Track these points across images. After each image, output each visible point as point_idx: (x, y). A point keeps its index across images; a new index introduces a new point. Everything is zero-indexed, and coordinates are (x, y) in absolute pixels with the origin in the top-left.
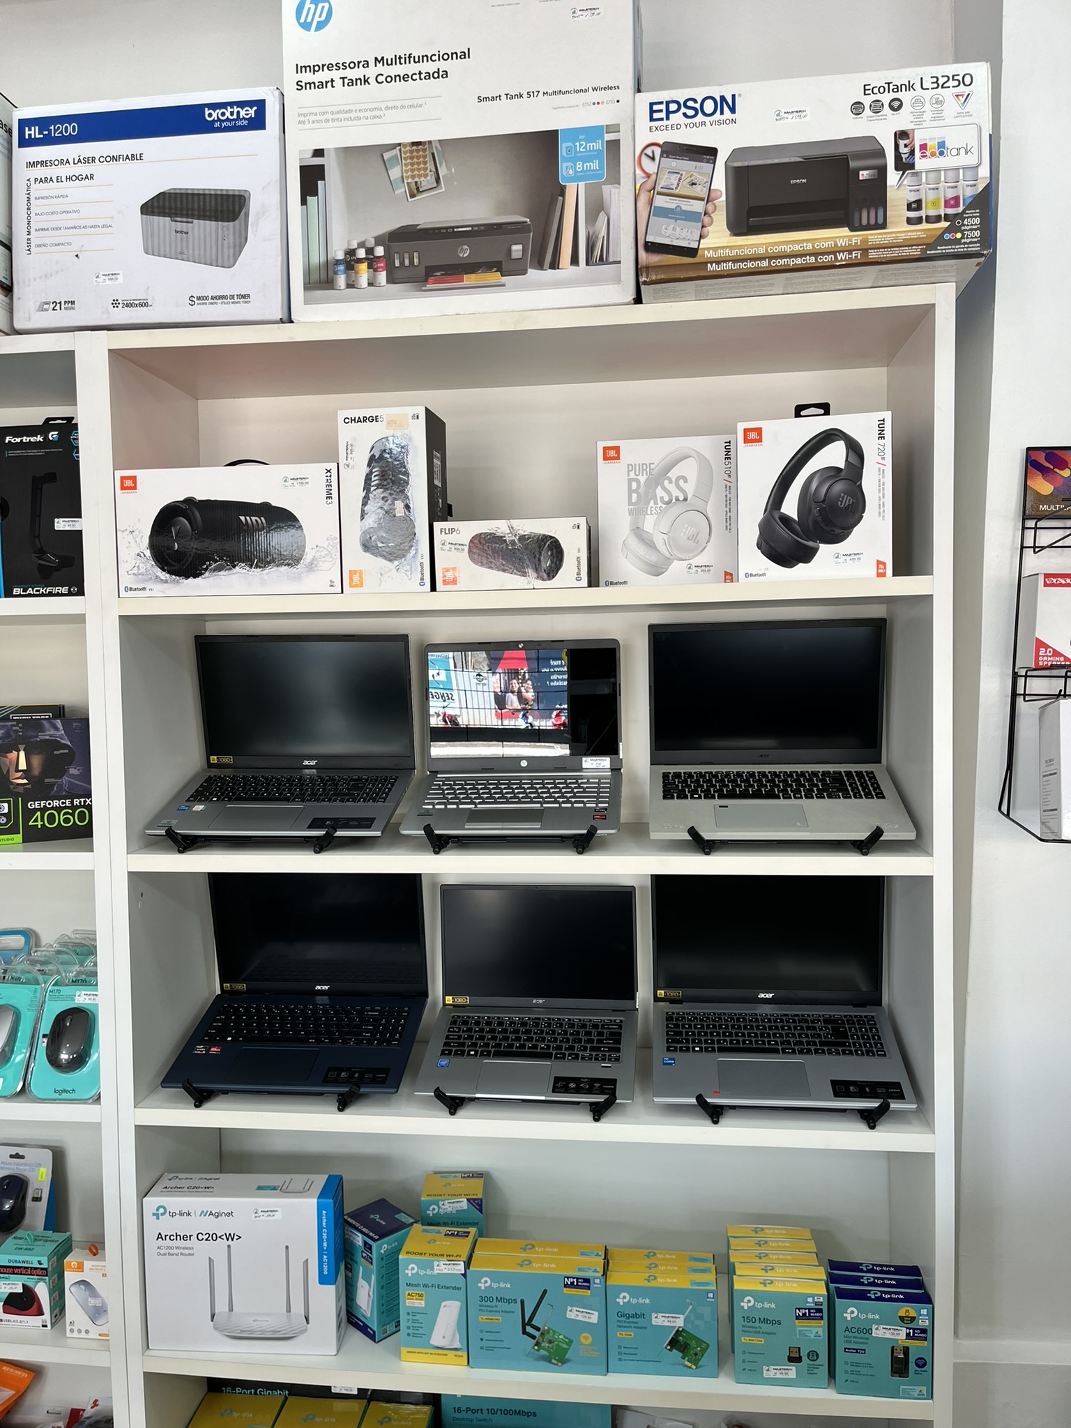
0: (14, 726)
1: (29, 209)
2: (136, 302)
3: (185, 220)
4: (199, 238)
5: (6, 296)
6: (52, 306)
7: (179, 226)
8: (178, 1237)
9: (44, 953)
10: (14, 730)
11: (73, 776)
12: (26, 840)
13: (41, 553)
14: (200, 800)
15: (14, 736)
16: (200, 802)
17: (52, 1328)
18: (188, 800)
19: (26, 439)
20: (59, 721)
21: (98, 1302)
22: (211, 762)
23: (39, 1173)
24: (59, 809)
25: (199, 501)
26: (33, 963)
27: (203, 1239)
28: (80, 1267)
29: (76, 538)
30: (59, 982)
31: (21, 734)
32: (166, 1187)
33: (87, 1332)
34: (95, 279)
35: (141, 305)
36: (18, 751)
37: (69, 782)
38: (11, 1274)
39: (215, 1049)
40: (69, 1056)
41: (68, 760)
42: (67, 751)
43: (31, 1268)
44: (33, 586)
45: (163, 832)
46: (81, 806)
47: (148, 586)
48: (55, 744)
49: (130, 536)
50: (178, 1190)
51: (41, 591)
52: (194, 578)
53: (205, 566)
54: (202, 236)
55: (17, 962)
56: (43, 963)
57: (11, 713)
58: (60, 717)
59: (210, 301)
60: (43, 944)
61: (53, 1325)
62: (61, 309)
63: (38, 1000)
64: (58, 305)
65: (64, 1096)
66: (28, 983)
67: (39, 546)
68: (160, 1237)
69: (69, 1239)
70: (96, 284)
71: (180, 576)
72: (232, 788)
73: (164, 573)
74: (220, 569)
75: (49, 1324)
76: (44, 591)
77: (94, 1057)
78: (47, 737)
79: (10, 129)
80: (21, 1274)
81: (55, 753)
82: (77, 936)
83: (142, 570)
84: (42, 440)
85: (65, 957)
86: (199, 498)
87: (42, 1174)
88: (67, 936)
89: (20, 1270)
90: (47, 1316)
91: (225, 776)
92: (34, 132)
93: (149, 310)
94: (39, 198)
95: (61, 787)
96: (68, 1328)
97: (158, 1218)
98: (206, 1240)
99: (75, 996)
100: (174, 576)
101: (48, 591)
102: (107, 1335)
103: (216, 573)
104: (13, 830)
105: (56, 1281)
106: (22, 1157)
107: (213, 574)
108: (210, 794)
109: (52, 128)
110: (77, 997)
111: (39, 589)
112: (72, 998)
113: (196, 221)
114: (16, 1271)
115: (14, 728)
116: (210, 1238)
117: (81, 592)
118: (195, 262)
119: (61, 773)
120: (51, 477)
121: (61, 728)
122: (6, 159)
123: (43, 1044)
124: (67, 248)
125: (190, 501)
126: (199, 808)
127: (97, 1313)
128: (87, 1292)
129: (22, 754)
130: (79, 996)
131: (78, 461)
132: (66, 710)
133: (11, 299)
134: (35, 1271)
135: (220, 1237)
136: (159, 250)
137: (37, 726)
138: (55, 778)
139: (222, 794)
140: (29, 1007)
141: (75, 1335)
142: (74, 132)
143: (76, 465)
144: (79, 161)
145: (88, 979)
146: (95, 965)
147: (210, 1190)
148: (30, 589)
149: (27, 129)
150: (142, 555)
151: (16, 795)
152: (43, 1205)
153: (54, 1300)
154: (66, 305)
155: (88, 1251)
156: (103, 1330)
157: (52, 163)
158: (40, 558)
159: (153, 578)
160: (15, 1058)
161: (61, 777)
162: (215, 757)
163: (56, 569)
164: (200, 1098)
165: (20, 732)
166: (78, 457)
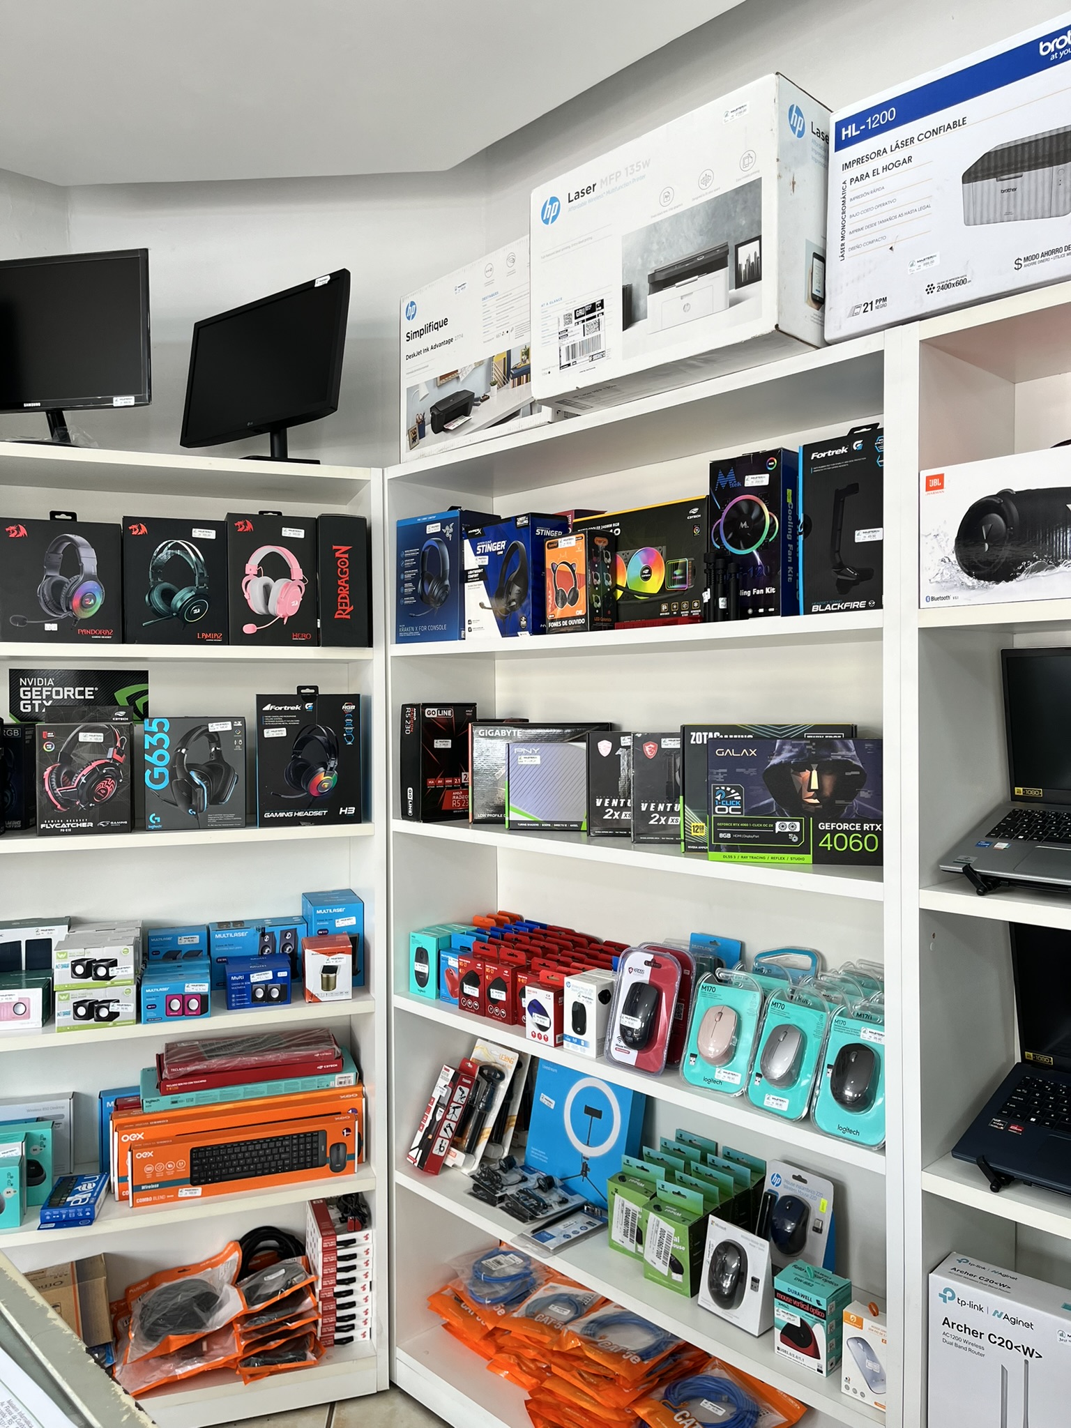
0: (808, 744)
1: (844, 213)
2: (952, 282)
3: (1012, 175)
4: (1029, 192)
5: (818, 310)
6: (863, 308)
7: (1006, 184)
8: (967, 1330)
9: (829, 978)
10: (808, 749)
11: (863, 799)
12: (815, 861)
13: (840, 567)
14: (1003, 837)
15: (807, 755)
16: (1003, 839)
17: (827, 1376)
18: (989, 835)
19: (830, 453)
20: (851, 741)
21: (876, 1368)
22: (1016, 794)
23: (820, 1205)
24: (848, 833)
25: (1016, 492)
26: (820, 987)
27: (995, 1342)
28: (859, 1323)
29: (876, 548)
30: (845, 1012)
31: (814, 753)
32: (955, 1269)
33: (863, 1395)
34: (909, 268)
35: (958, 284)
36: (811, 770)
37: (860, 805)
38: (789, 1303)
39: (1016, 1128)
40: (854, 1095)
41: (859, 782)
42: (858, 773)
43: (810, 1305)
44: (831, 602)
45: (960, 869)
46: (870, 832)
47: (952, 594)
48: (846, 765)
49: (935, 540)
50: (968, 1277)
51: (839, 606)
52: (1007, 581)
53: (1021, 567)
54: (1033, 187)
55: (803, 984)
56: (828, 989)
57: (805, 732)
58: (852, 737)
59: (1040, 259)
60: (829, 969)
61: (828, 1373)
62: (872, 310)
63: (823, 1027)
64: (870, 306)
65: (847, 1135)
66: (814, 1007)
67: (838, 560)
68: (946, 1322)
69: (849, 1286)
70: (909, 273)
71: (989, 581)
72: (1043, 827)
73: (971, 578)
74: (1039, 569)
75: (824, 1370)
76: (841, 606)
77: (878, 1102)
78: (839, 758)
79: (827, 136)
80: (799, 1308)
81: (847, 774)
82: (862, 966)
83: (946, 577)
84: (846, 451)
85: (851, 987)
86: (1016, 489)
87: (823, 1205)
88: (852, 964)
89: (798, 1303)
90: (823, 1361)
91: (1033, 811)
92: (851, 131)
93: (967, 287)
94: (854, 199)
95: (851, 810)
96: (844, 1383)
97: (945, 1301)
98: (999, 1344)
99: (860, 1031)
100: (982, 581)
101: (845, 606)
102: (884, 1407)
103: (1034, 574)
104: (803, 850)
105: (834, 1328)
106: (805, 1181)
107: (1031, 575)
108: (1016, 831)
109: (869, 120)
110: (862, 1033)
111: (836, 604)
112: (857, 1032)
113: (1025, 174)
114: (795, 1302)
115: (807, 747)
116: (1004, 1344)
117: (879, 605)
118: (1024, 220)
119: (852, 795)
120: (853, 488)
121: (853, 748)
122: (823, 168)
123: (828, 1074)
124: (882, 242)
125: (1005, 494)
126: (1002, 845)
127: (875, 1379)
128: (865, 1353)
129: (815, 773)
130: (864, 1032)
131: (882, 467)
132: (858, 730)
133: (823, 312)
134: (813, 1310)
135: (1016, 1347)
136: (982, 217)
137: (830, 745)
138: (846, 800)
139: (1030, 832)
140: (815, 1033)
141: (850, 1393)
142: (891, 117)
143: (880, 471)
144: (897, 146)
145: (874, 1015)
146: (882, 1002)
147: (1005, 1289)
148: (829, 605)
149: (844, 129)
150: (947, 560)
151: (808, 815)
152: (823, 1238)
153: (831, 1347)
154: (878, 303)
155: (868, 1308)
156: (880, 1399)
157: (868, 157)
158: (838, 573)
159: (958, 585)
160: (800, 1082)
161: (851, 800)
162: (1021, 789)
163: (855, 583)
164: (999, 1183)
165: (813, 751)
166: (882, 463)
